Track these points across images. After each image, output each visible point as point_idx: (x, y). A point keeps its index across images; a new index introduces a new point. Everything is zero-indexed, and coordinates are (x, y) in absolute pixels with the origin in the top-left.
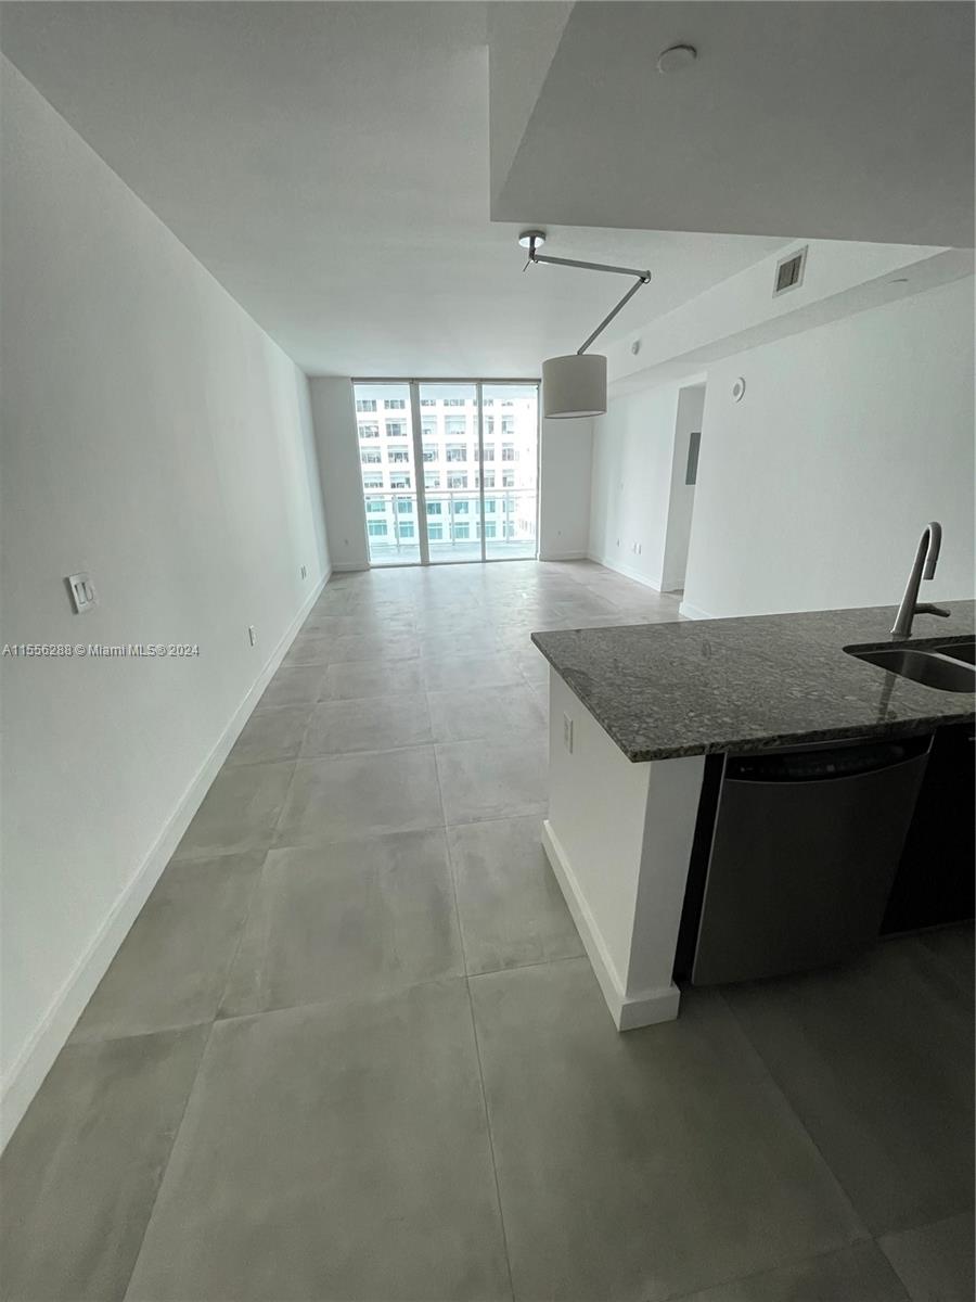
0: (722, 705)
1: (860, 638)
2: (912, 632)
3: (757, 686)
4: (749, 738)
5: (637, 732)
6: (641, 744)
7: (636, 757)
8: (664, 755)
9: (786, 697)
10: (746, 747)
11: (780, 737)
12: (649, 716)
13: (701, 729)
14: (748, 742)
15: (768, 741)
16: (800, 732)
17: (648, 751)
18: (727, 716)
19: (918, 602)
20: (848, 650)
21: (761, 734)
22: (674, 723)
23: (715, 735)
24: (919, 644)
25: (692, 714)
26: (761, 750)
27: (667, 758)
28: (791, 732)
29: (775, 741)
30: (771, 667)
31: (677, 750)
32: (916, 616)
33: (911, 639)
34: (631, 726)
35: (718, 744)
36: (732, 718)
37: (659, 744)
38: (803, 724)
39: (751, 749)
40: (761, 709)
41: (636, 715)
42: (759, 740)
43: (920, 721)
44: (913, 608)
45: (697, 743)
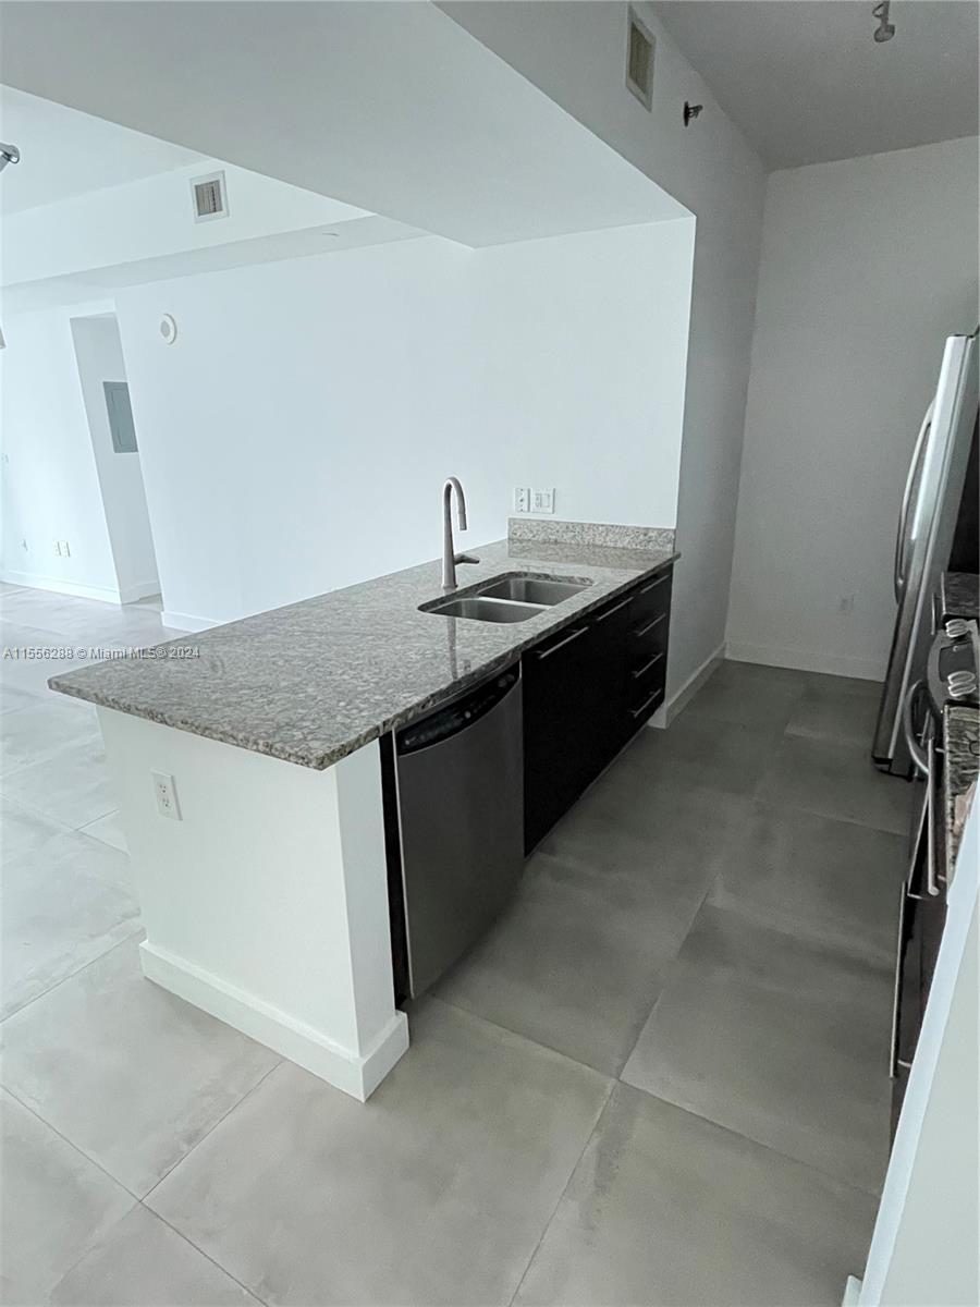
0: (362, 686)
1: (424, 597)
2: (457, 583)
3: (377, 660)
4: (409, 706)
5: (305, 739)
6: (320, 748)
7: (322, 763)
8: (348, 750)
9: (409, 662)
10: (411, 715)
11: (432, 696)
12: (302, 719)
13: (363, 714)
14: (410, 709)
15: (423, 705)
16: (444, 686)
17: (333, 752)
18: (375, 694)
19: (455, 553)
20: (422, 608)
21: (416, 700)
22: (334, 717)
23: (380, 714)
24: (468, 592)
25: (342, 704)
26: (423, 714)
27: (350, 752)
28: (437, 689)
29: (429, 701)
30: (373, 640)
31: (358, 740)
32: (456, 567)
33: (458, 589)
34: (294, 736)
35: (388, 720)
36: (381, 695)
37: (337, 741)
38: (441, 679)
39: (414, 716)
40: (397, 679)
41: (287, 724)
42: (418, 705)
43: (514, 651)
44: (454, 561)
45: (371, 727)
